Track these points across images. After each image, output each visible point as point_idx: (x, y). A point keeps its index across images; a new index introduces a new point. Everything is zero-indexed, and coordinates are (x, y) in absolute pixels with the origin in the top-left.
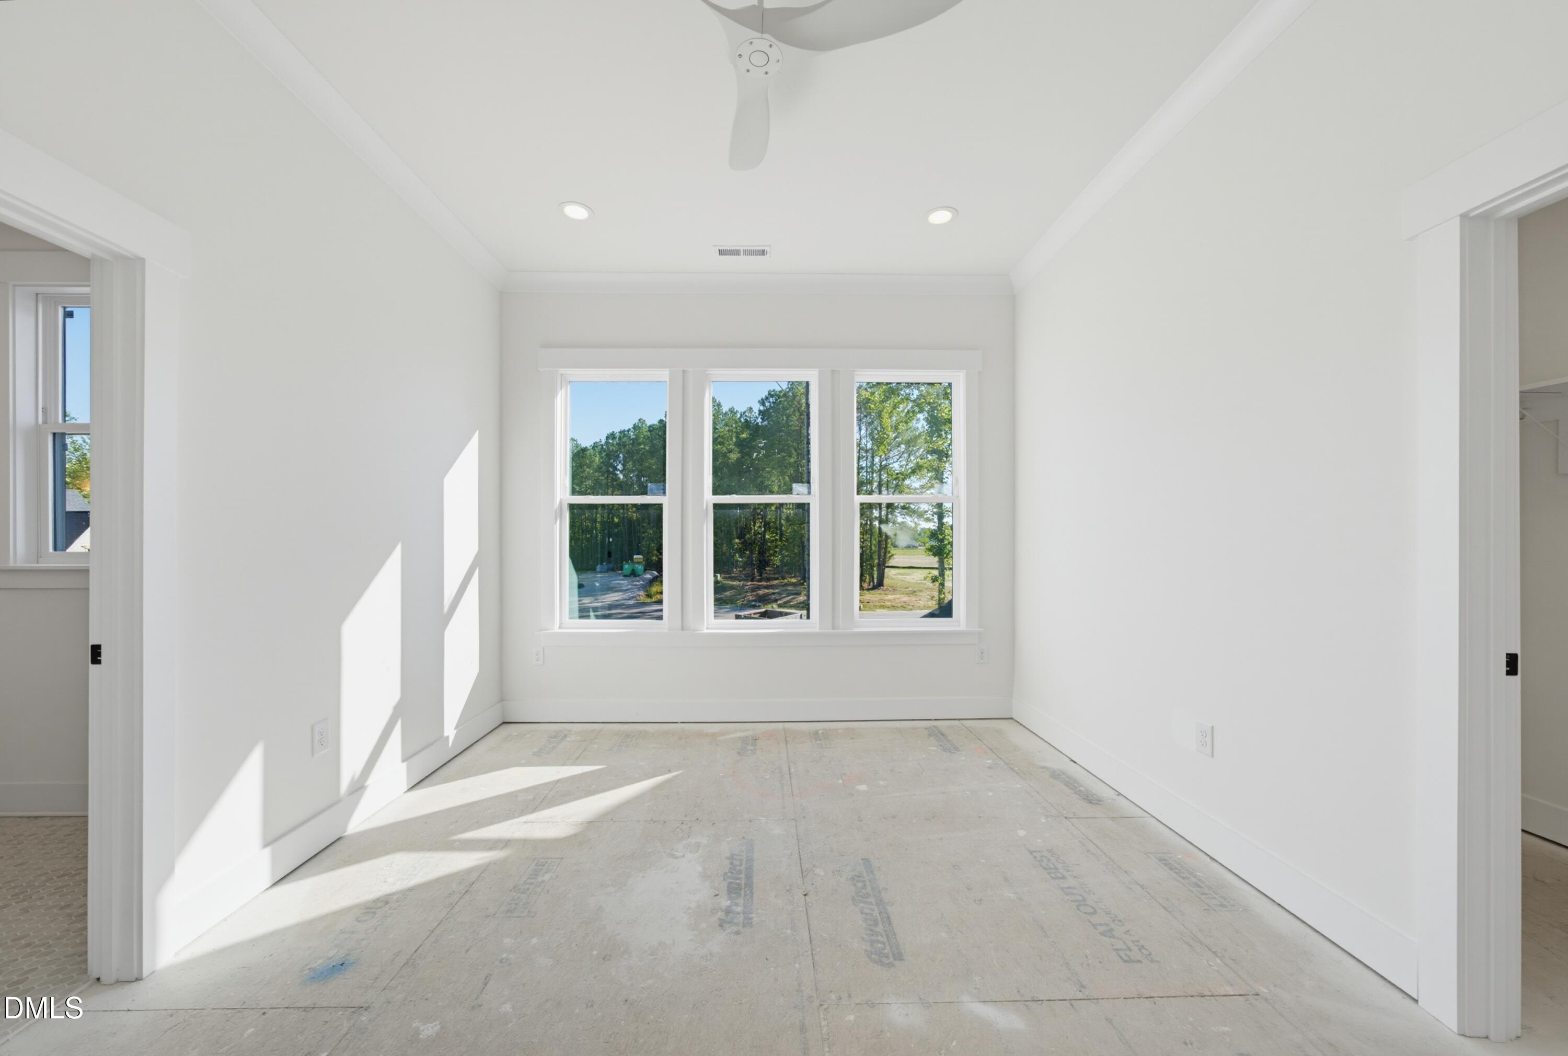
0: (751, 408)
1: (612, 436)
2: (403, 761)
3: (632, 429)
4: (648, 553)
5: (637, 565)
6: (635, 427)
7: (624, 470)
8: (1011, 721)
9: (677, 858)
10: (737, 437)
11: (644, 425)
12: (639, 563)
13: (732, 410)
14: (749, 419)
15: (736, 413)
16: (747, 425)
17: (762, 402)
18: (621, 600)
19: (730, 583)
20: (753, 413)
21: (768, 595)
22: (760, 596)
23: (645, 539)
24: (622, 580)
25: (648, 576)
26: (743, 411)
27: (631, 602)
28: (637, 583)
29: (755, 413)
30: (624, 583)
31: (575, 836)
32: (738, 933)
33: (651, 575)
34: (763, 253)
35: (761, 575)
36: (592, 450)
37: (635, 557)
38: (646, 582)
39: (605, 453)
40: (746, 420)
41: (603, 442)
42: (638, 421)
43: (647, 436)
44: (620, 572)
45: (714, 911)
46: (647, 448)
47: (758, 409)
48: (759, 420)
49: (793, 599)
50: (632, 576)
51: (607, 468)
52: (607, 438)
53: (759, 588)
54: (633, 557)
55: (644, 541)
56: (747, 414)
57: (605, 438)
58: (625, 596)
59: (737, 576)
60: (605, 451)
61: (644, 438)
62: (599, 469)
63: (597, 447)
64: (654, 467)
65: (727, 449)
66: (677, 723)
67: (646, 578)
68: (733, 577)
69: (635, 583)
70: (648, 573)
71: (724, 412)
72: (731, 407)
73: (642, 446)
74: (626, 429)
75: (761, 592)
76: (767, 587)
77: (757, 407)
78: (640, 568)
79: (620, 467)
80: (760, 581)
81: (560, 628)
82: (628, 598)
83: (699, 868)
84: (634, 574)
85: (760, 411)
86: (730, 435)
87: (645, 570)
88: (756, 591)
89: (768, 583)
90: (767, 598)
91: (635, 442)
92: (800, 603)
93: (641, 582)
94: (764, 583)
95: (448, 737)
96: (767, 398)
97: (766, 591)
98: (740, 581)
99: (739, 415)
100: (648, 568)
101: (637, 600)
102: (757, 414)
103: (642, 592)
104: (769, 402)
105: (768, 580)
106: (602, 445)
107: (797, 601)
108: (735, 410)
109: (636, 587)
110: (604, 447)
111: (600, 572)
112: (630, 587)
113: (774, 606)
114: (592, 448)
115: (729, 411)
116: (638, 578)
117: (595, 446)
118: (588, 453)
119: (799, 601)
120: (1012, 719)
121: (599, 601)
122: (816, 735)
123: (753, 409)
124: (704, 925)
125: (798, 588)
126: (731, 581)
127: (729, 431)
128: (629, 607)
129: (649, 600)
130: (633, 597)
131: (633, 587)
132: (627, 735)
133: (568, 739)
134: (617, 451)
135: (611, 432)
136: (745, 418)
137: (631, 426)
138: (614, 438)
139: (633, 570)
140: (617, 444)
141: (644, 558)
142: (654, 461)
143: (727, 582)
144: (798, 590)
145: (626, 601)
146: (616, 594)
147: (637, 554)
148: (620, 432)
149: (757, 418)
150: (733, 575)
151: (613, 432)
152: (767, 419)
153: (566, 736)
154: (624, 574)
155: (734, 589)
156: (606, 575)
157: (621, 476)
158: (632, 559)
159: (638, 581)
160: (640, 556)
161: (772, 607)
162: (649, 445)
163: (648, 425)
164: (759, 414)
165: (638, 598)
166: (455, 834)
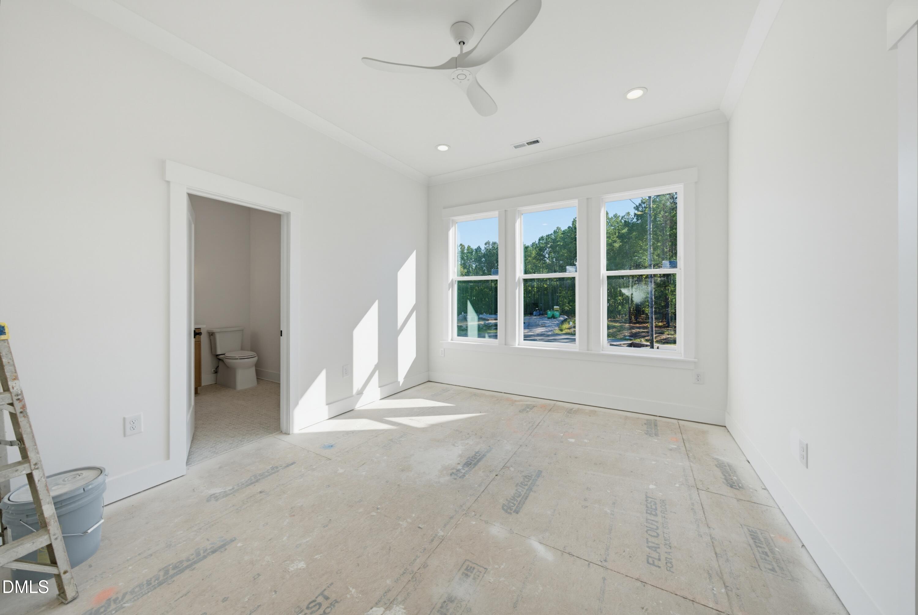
0: (628, 213)
1: (541, 239)
2: (379, 387)
3: (553, 234)
4: (563, 305)
5: (555, 312)
6: (555, 232)
7: (549, 257)
8: (724, 428)
9: (455, 446)
10: (619, 233)
11: (560, 231)
12: (557, 311)
13: (615, 216)
14: (627, 220)
15: (618, 217)
16: (626, 224)
17: (637, 208)
18: (544, 332)
19: (614, 324)
20: (630, 216)
21: (639, 332)
22: (633, 333)
23: (561, 297)
24: (547, 320)
25: (562, 319)
26: (623, 215)
27: (550, 333)
28: (555, 323)
29: (632, 215)
30: (548, 322)
31: (424, 428)
32: (455, 479)
33: (563, 318)
34: (537, 142)
35: (636, 320)
36: (531, 247)
37: (555, 307)
38: (560, 322)
39: (538, 249)
40: (625, 221)
41: (537, 242)
42: (556, 228)
43: (562, 237)
44: (546, 316)
45: (453, 469)
46: (562, 244)
47: (634, 213)
48: (635, 220)
49: (658, 336)
50: (553, 318)
51: (540, 256)
52: (539, 240)
53: (632, 328)
54: (553, 307)
55: (560, 298)
56: (626, 217)
57: (538, 240)
58: (547, 330)
59: (619, 320)
60: (538, 247)
61: (560, 238)
62: (535, 258)
63: (534, 245)
64: (565, 255)
65: (612, 241)
66: (502, 393)
67: (560, 320)
68: (617, 320)
69: (553, 322)
70: (561, 317)
71: (610, 218)
72: (615, 214)
73: (559, 243)
74: (550, 234)
75: (634, 330)
76: (639, 328)
77: (633, 212)
78: (557, 314)
79: (547, 256)
80: (635, 323)
81: (452, 340)
82: (548, 331)
83: (460, 452)
84: (553, 317)
85: (635, 214)
86: (614, 232)
87: (561, 314)
88: (631, 330)
89: (641, 325)
90: (638, 335)
91: (554, 241)
92: (664, 339)
93: (557, 322)
94: (638, 325)
95: (399, 382)
96: (640, 205)
97: (638, 330)
98: (620, 323)
99: (620, 218)
100: (562, 314)
101: (554, 332)
102: (633, 216)
103: (557, 328)
104: (642, 207)
105: (642, 323)
106: (536, 244)
107: (661, 338)
108: (618, 216)
109: (555, 325)
110: (538, 245)
111: (535, 316)
112: (550, 324)
113: (642, 340)
114: (532, 246)
115: (614, 216)
116: (555, 320)
117: (533, 244)
118: (529, 249)
119: (662, 338)
120: (725, 427)
121: (532, 331)
122: (570, 411)
123: (630, 214)
124: (445, 472)
125: (663, 329)
126: (615, 323)
127: (614, 229)
128: (548, 336)
129: (561, 332)
130: (551, 330)
131: (552, 324)
132: (475, 395)
133: (449, 392)
134: (544, 247)
135: (541, 236)
136: (624, 219)
137: (552, 232)
138: (543, 240)
139: (553, 315)
140: (545, 243)
141: (560, 308)
142: (566, 251)
143: (611, 324)
144: (662, 331)
145: (546, 332)
146: (542, 328)
147: (556, 306)
148: (547, 236)
149: (633, 219)
150: (617, 319)
151: (543, 236)
152: (640, 219)
153: (449, 390)
154: (548, 317)
155: (616, 328)
156: (538, 317)
157: (548, 261)
158: (553, 309)
159: (555, 321)
160: (558, 307)
161: (641, 341)
162: (563, 242)
163: (563, 230)
164: (635, 216)
165: (554, 331)
166: (385, 417)
